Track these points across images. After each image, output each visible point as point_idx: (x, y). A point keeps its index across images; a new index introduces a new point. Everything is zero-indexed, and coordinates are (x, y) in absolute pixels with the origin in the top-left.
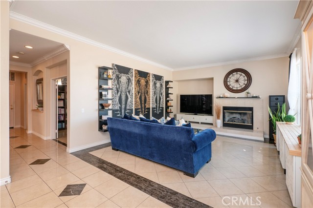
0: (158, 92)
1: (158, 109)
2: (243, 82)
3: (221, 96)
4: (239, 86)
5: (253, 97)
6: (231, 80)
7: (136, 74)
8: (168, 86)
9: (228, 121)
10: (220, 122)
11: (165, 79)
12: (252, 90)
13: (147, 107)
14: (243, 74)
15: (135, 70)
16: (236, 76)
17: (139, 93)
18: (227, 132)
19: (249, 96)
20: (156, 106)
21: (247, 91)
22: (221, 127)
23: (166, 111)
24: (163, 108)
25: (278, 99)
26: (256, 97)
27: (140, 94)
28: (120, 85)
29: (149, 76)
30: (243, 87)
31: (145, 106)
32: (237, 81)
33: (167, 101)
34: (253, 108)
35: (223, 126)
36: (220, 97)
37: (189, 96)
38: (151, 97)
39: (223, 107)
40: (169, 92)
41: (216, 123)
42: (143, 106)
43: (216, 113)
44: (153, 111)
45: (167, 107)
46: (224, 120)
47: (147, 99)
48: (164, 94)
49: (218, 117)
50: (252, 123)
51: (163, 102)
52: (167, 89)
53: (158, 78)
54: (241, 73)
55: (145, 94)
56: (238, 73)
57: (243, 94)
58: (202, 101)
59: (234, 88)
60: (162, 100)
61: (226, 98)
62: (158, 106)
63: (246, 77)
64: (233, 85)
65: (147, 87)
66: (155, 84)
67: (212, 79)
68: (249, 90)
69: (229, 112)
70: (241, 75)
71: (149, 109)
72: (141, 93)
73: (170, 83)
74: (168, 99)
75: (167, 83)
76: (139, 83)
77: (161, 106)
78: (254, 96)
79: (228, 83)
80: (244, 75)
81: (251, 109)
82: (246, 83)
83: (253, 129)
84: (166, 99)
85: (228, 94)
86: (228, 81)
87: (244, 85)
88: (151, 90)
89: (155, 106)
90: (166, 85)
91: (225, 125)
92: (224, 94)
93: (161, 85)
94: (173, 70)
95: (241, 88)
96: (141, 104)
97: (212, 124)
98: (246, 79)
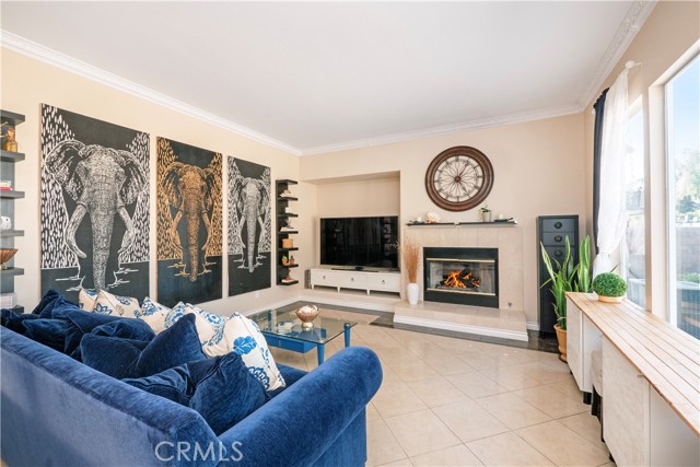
0: (251, 210)
1: (250, 258)
2: (473, 181)
3: (419, 220)
4: (462, 192)
5: (497, 221)
6: (443, 177)
7: (160, 151)
8: (283, 195)
9: (437, 287)
10: (415, 290)
11: (276, 175)
12: (496, 204)
13: (210, 252)
14: (471, 161)
15: (160, 140)
16: (456, 165)
17: (174, 211)
18: (433, 318)
19: (488, 220)
20: (246, 250)
21: (482, 205)
22: (419, 302)
23: (279, 262)
24: (268, 254)
25: (561, 225)
26: (505, 221)
27: (179, 215)
28: (86, 183)
29: (219, 163)
30: (472, 195)
31: (201, 253)
32: (458, 179)
33: (282, 237)
34: (497, 250)
35: (426, 299)
36: (416, 223)
37: (349, 220)
38: (225, 224)
39: (424, 248)
40: (288, 210)
41: (406, 293)
42: (194, 250)
43: (407, 264)
44: (232, 266)
45: (283, 252)
46: (426, 284)
47: (210, 231)
48: (273, 216)
49: (412, 278)
50: (497, 291)
51: (268, 237)
52: (282, 203)
53: (252, 170)
54: (466, 158)
55: (200, 215)
56: (460, 157)
57: (472, 215)
58: (382, 234)
59: (450, 199)
60: (264, 232)
61: (432, 224)
62: (251, 249)
63: (479, 169)
64: (448, 190)
65: (208, 194)
66: (240, 186)
67: (396, 176)
68: (488, 203)
69: (439, 262)
70: (467, 164)
71: (219, 259)
72: (186, 213)
73: (290, 187)
74: (283, 229)
75: (282, 185)
76: (176, 183)
77: (260, 250)
78: (501, 218)
79: (436, 184)
80: (475, 164)
81: (492, 253)
82: (479, 185)
83: (497, 307)
84: (279, 228)
85: (437, 214)
86: (436, 179)
87: (476, 191)
88: (225, 204)
89: (239, 250)
90: (279, 193)
91: (430, 296)
92: (426, 216)
93: (262, 191)
94: (299, 153)
95: (467, 198)
96: (186, 245)
97: (397, 294)
98: (480, 174)
